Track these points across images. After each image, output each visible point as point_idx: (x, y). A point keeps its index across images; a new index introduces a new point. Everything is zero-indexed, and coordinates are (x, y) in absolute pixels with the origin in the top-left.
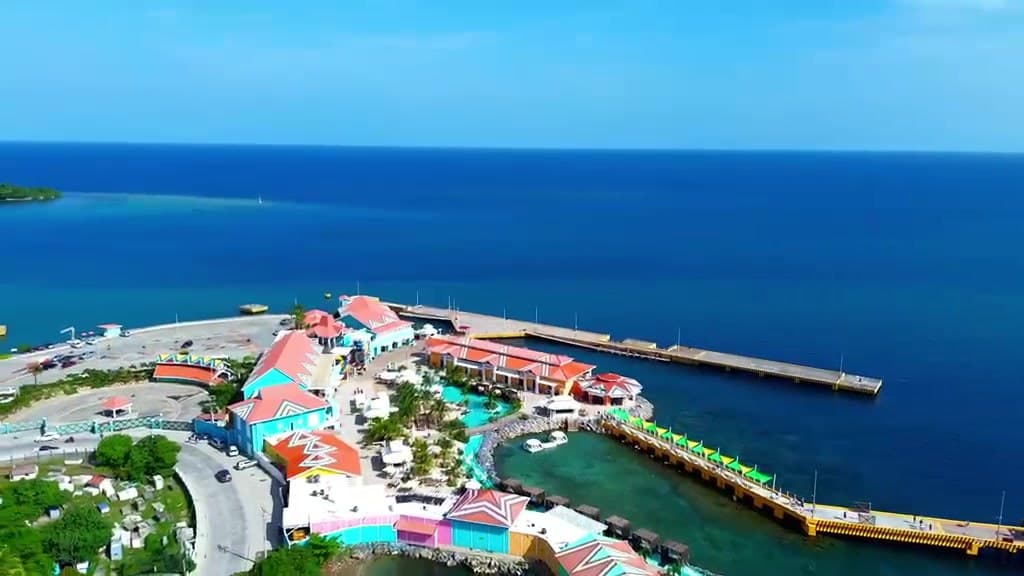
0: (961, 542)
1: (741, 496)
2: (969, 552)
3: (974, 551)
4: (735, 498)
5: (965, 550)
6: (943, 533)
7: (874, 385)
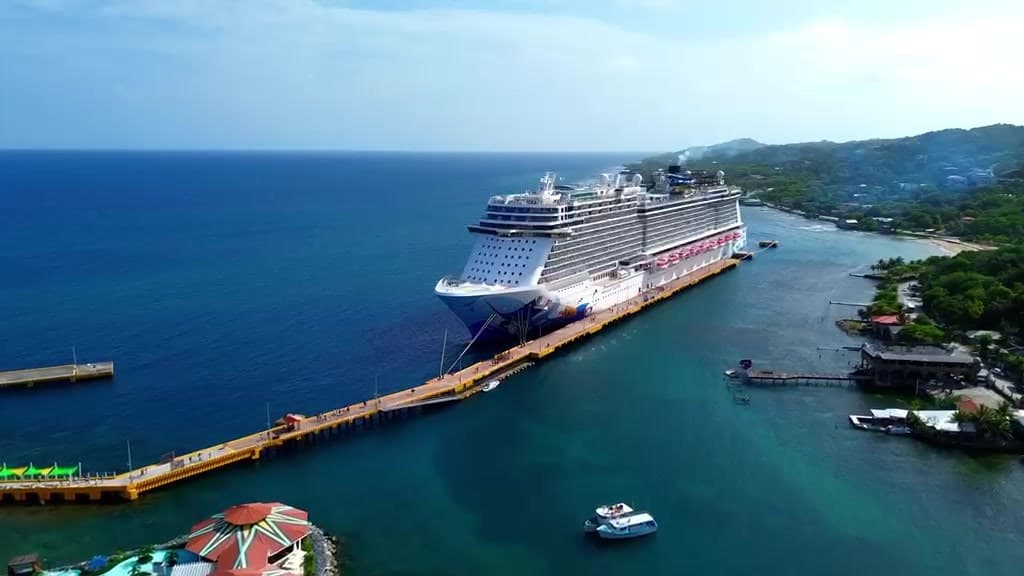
0: (244, 453)
1: (48, 498)
2: (254, 457)
3: (257, 456)
4: (43, 502)
5: (250, 458)
6: (233, 451)
7: (108, 367)
